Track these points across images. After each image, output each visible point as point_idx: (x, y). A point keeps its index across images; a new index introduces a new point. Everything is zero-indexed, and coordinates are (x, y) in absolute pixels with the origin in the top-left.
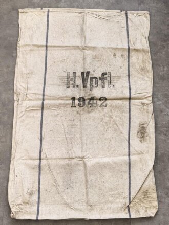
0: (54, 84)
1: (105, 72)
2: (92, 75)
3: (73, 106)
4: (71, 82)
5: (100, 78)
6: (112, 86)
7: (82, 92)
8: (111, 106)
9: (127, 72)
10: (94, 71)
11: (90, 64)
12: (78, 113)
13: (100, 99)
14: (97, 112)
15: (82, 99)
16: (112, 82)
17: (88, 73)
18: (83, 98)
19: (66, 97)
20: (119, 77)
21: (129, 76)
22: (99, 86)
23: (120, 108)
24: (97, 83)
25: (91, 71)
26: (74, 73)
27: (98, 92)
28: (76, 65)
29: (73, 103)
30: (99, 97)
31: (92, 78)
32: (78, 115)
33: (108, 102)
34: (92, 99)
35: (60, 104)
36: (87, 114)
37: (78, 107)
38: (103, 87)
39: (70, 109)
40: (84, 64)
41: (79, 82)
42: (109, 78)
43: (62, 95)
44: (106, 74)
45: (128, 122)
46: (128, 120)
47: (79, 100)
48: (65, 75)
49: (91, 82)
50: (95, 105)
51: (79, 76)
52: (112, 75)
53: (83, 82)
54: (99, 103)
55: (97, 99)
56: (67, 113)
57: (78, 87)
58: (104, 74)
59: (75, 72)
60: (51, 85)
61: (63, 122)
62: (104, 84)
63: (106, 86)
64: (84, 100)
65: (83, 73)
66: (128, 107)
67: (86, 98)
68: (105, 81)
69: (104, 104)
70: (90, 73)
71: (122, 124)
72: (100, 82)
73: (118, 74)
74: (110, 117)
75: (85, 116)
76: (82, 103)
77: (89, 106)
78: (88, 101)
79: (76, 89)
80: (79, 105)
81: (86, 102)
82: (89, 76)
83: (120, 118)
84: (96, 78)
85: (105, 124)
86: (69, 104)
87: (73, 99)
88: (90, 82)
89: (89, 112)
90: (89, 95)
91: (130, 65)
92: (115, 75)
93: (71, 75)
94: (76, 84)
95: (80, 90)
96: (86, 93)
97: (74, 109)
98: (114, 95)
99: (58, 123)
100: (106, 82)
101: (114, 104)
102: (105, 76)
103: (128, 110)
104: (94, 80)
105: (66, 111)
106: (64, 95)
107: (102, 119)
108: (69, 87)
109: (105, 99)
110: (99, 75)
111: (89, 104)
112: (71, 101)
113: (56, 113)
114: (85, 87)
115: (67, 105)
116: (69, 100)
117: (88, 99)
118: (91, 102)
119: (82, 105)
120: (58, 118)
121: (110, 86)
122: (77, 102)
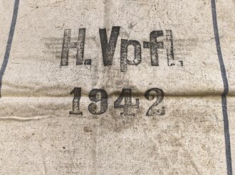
0: (30, 57)
1: (158, 29)
2: (126, 34)
3: (76, 112)
4: (73, 52)
5: (145, 43)
6: (177, 62)
7: (100, 75)
8: (176, 113)
9: (212, 30)
10: (131, 27)
11: (122, 9)
12: (86, 130)
13: (147, 95)
14: (140, 128)
15: (99, 94)
16: (175, 52)
17: (116, 30)
18: (102, 91)
19: (58, 87)
20: (194, 41)
21: (217, 39)
22: (143, 63)
23: (200, 118)
24: (138, 53)
25: (124, 25)
26: (83, 31)
27: (140, 77)
28: (87, 13)
29: (76, 104)
30: (144, 90)
31: (125, 43)
32: (88, 137)
33: (168, 102)
34: (127, 93)
35: (40, 106)
36: (111, 135)
37: (87, 114)
38: (155, 64)
39: (65, 121)
40: (106, 10)
41: (93, 50)
42: (167, 44)
43: (45, 83)
44: (160, 33)
45: (224, 158)
46: (224, 151)
47: (92, 95)
48: (60, 35)
49: (124, 51)
50: (134, 110)
51: (94, 38)
52: (176, 36)
53: (104, 51)
54: (145, 104)
55: (138, 95)
56: (58, 129)
57: (89, 62)
58: (155, 34)
59: (84, 29)
60: (24, 58)
61: (44, 157)
62: (157, 57)
63: (163, 61)
64: (105, 96)
65: (103, 32)
66: (221, 117)
67: (110, 91)
68: (160, 50)
69: (159, 107)
70: (121, 30)
71: (210, 164)
72: (146, 53)
73: (190, 35)
74: (176, 143)
75: (107, 140)
76: (98, 104)
77: (119, 112)
78: (115, 98)
79: (83, 68)
80: (92, 109)
81: (111, 101)
82: (119, 38)
83: (203, 146)
84: (135, 43)
85: (160, 163)
86: (63, 107)
87: (77, 92)
88: (122, 52)
89: (117, 129)
90: (118, 83)
91: (218, 15)
92: (182, 37)
93: (74, 34)
94: (86, 57)
95: (96, 70)
96: (110, 78)
97: (77, 119)
98: (183, 84)
99: (31, 158)
100: (162, 54)
101: (185, 108)
102: (159, 39)
103: (222, 124)
104: (131, 48)
105: (56, 125)
106: (53, 83)
107: (154, 148)
108: (67, 64)
109: (160, 94)
110: (143, 36)
111: (117, 106)
112: (70, 100)
113: (29, 129)
114: (107, 62)
115: (58, 108)
116: (66, 95)
117: (116, 93)
118: (123, 103)
119: (99, 110)
120: (32, 146)
121: (171, 62)
122: (85, 101)
